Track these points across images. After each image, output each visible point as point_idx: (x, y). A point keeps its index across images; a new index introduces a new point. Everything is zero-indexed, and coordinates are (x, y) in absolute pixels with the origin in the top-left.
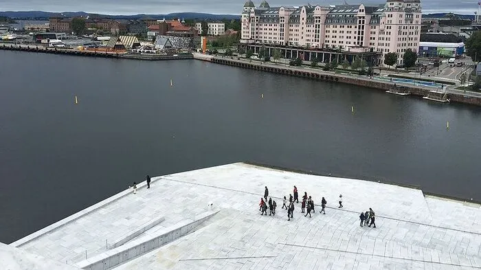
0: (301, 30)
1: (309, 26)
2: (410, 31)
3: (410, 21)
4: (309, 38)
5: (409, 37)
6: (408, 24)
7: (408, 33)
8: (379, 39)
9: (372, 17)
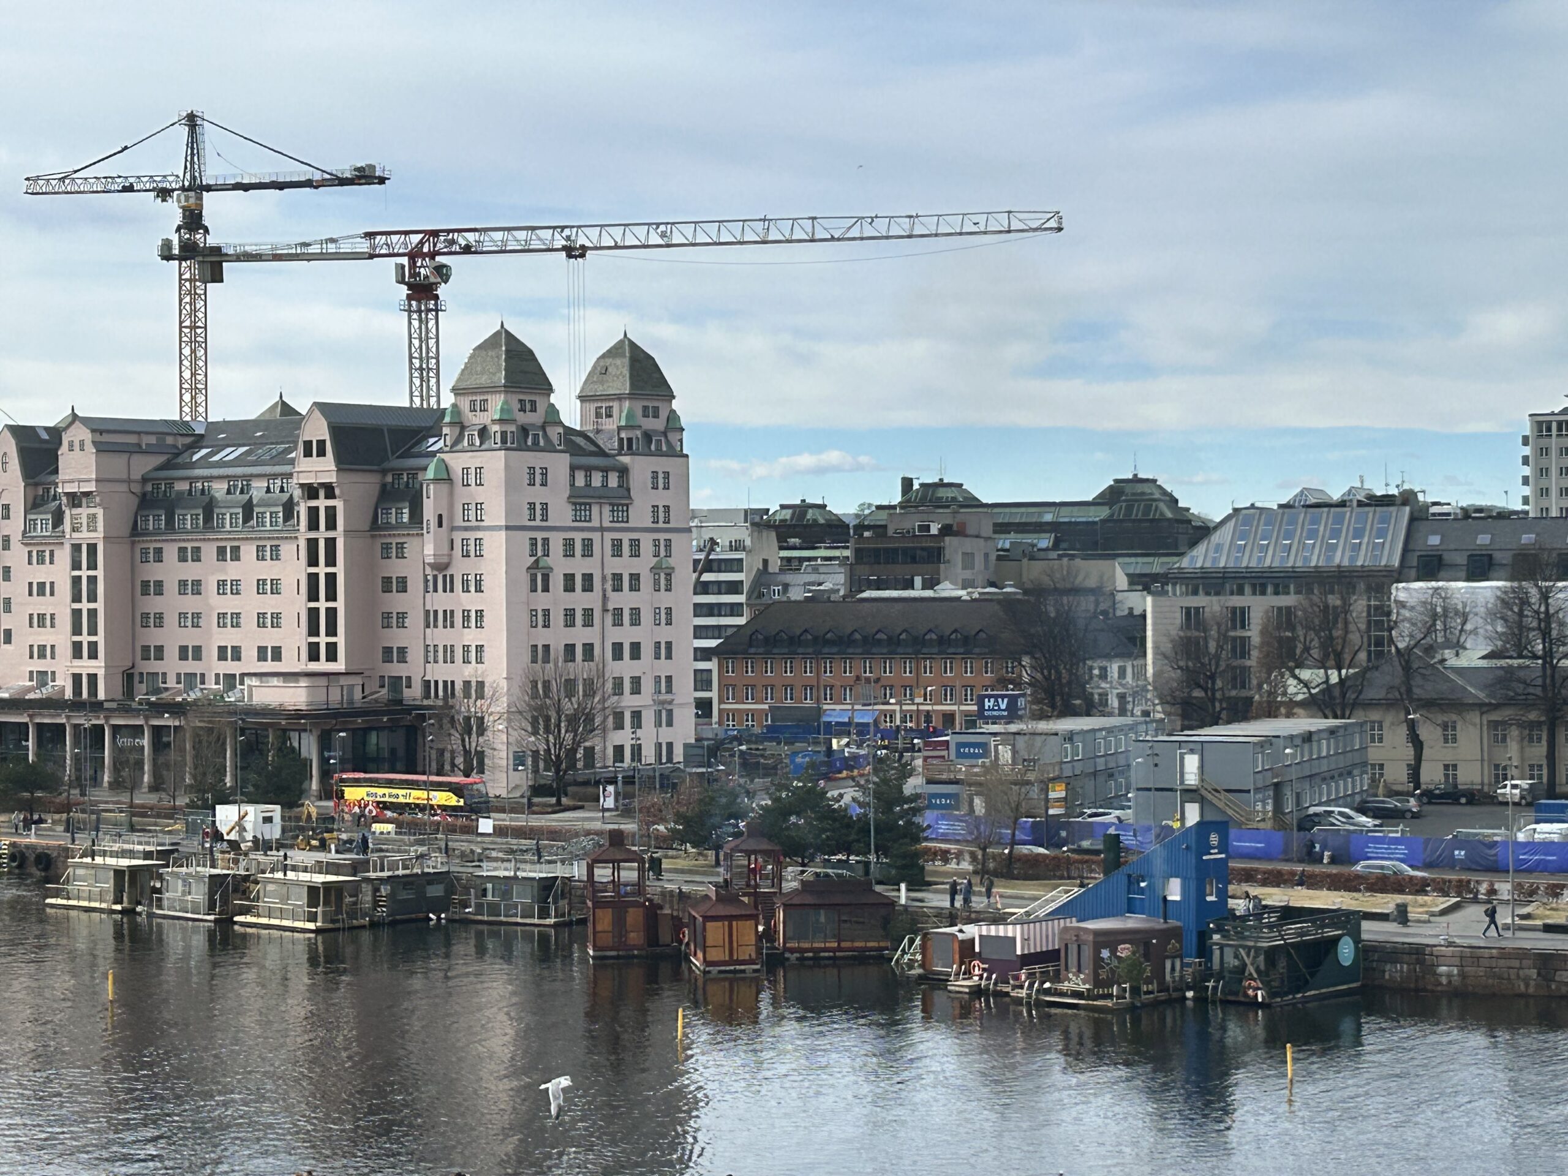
1: (40, 554)
2: (616, 565)
3: (607, 509)
4: (45, 636)
5: (610, 606)
6: (595, 523)
7: (604, 578)
8: (430, 619)
9: (384, 486)
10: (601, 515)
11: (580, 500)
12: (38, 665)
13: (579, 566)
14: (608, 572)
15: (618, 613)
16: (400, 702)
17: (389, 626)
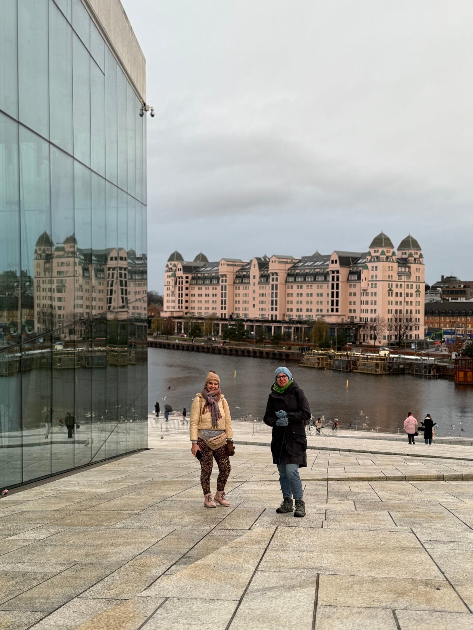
0: (251, 295)
1: (263, 287)
2: (407, 291)
3: (406, 277)
4: (263, 306)
5: (406, 300)
6: (403, 280)
7: (405, 294)
8: (362, 303)
9: (350, 271)
10: (404, 278)
11: (400, 275)
12: (261, 312)
13: (399, 291)
14: (406, 292)
15: (407, 302)
16: (353, 322)
17: (351, 304)
